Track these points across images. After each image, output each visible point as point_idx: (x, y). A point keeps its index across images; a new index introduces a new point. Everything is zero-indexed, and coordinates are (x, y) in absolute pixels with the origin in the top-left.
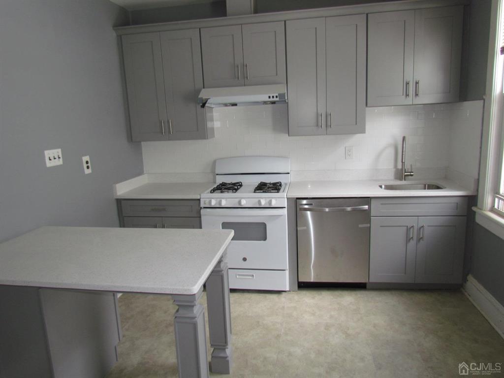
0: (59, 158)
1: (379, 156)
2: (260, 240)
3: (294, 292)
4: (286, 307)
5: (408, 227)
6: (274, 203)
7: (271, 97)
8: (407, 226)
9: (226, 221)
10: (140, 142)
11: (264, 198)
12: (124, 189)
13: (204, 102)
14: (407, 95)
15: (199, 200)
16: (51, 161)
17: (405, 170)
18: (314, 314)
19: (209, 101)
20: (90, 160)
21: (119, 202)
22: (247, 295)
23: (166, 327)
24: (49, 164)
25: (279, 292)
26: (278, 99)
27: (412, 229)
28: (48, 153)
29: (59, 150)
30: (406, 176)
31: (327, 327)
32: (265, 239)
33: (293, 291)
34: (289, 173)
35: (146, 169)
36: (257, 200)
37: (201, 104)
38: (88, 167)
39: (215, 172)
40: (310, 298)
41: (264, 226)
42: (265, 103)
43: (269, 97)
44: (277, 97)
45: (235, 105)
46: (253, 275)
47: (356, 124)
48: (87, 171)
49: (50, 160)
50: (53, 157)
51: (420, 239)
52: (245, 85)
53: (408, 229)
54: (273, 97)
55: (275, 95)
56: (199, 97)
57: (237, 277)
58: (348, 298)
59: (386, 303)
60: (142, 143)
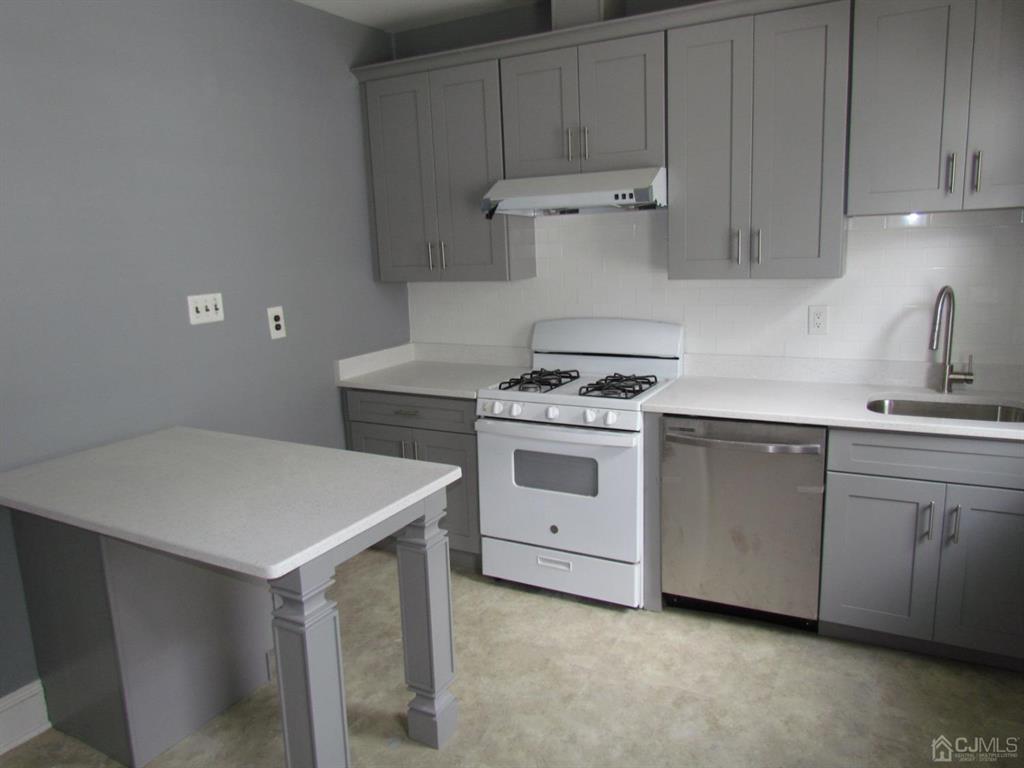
0: (217, 309)
1: (890, 330)
2: (587, 494)
3: (652, 614)
4: (619, 640)
5: (920, 506)
6: (613, 420)
7: (620, 197)
8: (918, 504)
9: (520, 448)
10: (406, 282)
11: (595, 409)
12: (354, 370)
13: (493, 207)
14: (948, 188)
15: (475, 400)
16: (198, 315)
17: (951, 368)
18: (667, 668)
19: (500, 204)
20: (284, 314)
21: (345, 392)
22: (556, 603)
23: (379, 637)
24: (195, 319)
25: (621, 608)
26: (633, 201)
27: (928, 512)
28: (193, 301)
29: (219, 296)
30: (951, 381)
31: (681, 700)
32: (595, 493)
33: (652, 611)
34: (677, 359)
35: (414, 333)
36: (581, 410)
37: (487, 212)
38: (278, 327)
39: (529, 347)
40: (681, 631)
41: (593, 465)
42: (609, 208)
43: (617, 197)
44: (631, 196)
45: (575, 211)
46: (568, 565)
47: (819, 256)
48: (275, 335)
49: (198, 312)
50: (205, 308)
51: (948, 539)
52: (581, 172)
53: (922, 511)
54: (624, 196)
55: (627, 193)
56: (485, 197)
57: (539, 562)
58: (762, 648)
59: (848, 675)
60: (409, 284)
